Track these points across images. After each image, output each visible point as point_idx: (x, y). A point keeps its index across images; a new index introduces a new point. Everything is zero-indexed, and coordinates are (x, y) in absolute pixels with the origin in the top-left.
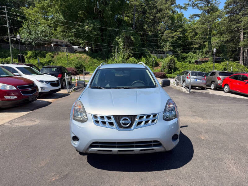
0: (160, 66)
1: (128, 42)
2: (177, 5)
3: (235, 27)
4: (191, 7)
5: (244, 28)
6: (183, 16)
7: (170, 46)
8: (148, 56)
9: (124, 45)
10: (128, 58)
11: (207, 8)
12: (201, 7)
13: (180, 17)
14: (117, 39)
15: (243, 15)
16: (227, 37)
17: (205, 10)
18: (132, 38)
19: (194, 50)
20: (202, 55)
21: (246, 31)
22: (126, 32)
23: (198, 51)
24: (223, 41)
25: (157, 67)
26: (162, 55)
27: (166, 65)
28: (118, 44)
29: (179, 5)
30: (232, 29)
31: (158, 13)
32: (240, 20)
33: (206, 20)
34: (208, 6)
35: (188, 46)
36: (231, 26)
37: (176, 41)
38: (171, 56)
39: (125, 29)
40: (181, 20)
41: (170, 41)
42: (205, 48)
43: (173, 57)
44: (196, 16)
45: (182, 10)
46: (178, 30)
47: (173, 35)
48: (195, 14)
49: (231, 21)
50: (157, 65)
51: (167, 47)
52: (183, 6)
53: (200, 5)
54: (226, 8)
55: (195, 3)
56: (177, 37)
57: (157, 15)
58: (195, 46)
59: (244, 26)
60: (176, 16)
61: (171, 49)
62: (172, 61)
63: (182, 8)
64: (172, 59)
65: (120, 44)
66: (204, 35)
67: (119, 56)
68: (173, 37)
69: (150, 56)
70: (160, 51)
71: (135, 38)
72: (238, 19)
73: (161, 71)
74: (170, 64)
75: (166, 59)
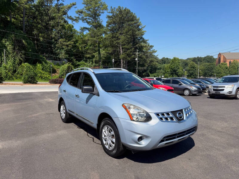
0: (58, 73)
1: (19, 46)
2: (69, 16)
3: (116, 43)
4: (81, 21)
5: (122, 44)
6: (73, 27)
7: (66, 54)
8: (44, 63)
9: (14, 49)
10: (21, 63)
11: (95, 24)
12: (89, 22)
13: (71, 28)
14: (4, 42)
15: (120, 34)
16: (110, 50)
17: (93, 26)
18: (23, 41)
19: (85, 59)
20: (92, 64)
21: (123, 47)
22: (16, 34)
23: (88, 60)
24: (108, 53)
25: (54, 73)
26: (58, 62)
27: (64, 72)
28: (6, 48)
29: (71, 16)
30: (114, 44)
31: (51, 21)
32: (119, 38)
33: (95, 34)
34: (95, 22)
35: (79, 55)
36: (113, 41)
37: (71, 49)
38: (69, 64)
39: (13, 31)
40: (71, 30)
41: (65, 49)
42: (94, 58)
43: (70, 65)
44: (86, 29)
45: (74, 22)
46: (72, 39)
47: (67, 44)
48: (85, 27)
49: (113, 37)
50: (54, 71)
51: (62, 55)
52: (75, 18)
53: (89, 21)
54: (108, 26)
55: (84, 18)
56: (71, 46)
57: (50, 22)
58: (88, 56)
59: (122, 43)
60: (67, 26)
61: (67, 57)
62: (69, 68)
63: (74, 20)
64: (69, 66)
65: (8, 48)
66: (94, 47)
67: (7, 60)
68: (67, 46)
69: (46, 63)
70: (55, 58)
71: (27, 42)
72: (118, 37)
73: (60, 78)
74: (68, 71)
75: (63, 66)
